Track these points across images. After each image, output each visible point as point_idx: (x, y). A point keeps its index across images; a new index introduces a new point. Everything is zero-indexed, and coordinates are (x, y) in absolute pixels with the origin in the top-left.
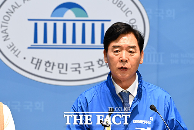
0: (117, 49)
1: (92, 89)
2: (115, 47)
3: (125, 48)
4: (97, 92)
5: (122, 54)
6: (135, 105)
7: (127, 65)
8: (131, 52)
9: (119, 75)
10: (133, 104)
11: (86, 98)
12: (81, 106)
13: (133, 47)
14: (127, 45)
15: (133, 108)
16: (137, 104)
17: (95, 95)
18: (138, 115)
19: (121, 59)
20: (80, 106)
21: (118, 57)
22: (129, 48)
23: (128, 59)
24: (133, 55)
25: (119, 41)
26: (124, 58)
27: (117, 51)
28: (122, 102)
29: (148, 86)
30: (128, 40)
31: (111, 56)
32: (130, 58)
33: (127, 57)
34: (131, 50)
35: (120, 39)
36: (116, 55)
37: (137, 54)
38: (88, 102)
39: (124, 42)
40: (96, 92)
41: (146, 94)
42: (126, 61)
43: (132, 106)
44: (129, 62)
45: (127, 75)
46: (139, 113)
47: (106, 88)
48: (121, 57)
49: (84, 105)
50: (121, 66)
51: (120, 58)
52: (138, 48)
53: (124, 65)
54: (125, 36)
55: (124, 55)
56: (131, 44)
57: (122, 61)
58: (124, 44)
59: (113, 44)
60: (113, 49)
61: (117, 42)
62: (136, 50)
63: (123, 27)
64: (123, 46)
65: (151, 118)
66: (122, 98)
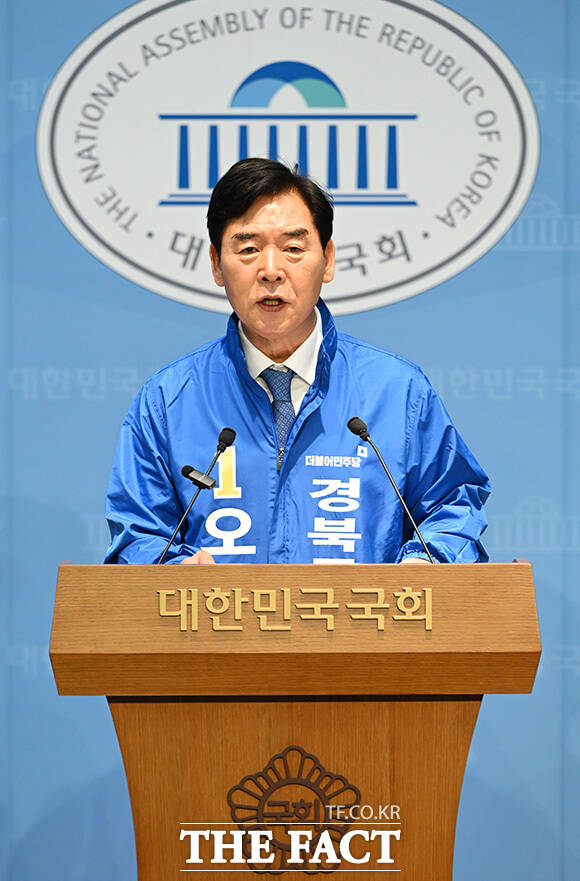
0: (250, 244)
1: (181, 364)
2: (242, 238)
3: (271, 240)
4: (195, 369)
5: (265, 258)
6: (308, 411)
7: (280, 291)
8: (294, 250)
9: (260, 324)
10: (304, 406)
11: (161, 388)
12: (150, 416)
13: (299, 234)
14: (279, 230)
15: (303, 418)
16: (317, 406)
17: (191, 381)
18: (322, 435)
19: (262, 274)
20: (146, 414)
21: (254, 266)
22: (286, 237)
23: (284, 271)
24: (299, 260)
25: (252, 218)
26: (271, 270)
27: (250, 250)
28: (272, 401)
29: (354, 349)
30: (283, 213)
31: (233, 266)
32: (292, 268)
33: (281, 266)
34: (294, 243)
35: (256, 212)
36: (247, 262)
37: (312, 255)
38: (168, 403)
39: (270, 222)
40: (194, 372)
41: (347, 374)
42: (279, 279)
43: (300, 413)
44: (288, 282)
45: (285, 321)
46: (323, 431)
47: (225, 361)
48: (261, 266)
49: (157, 411)
50: (262, 295)
51: (260, 270)
52: (314, 236)
53: (273, 291)
54: (271, 202)
55: (272, 260)
56: (289, 225)
57: (264, 279)
58: (271, 226)
59: (236, 228)
60: (235, 246)
61: (246, 222)
62: (307, 243)
63: (262, 173)
64: (267, 232)
65: (360, 448)
66: (270, 388)
